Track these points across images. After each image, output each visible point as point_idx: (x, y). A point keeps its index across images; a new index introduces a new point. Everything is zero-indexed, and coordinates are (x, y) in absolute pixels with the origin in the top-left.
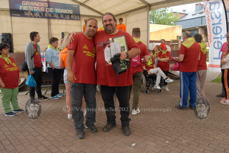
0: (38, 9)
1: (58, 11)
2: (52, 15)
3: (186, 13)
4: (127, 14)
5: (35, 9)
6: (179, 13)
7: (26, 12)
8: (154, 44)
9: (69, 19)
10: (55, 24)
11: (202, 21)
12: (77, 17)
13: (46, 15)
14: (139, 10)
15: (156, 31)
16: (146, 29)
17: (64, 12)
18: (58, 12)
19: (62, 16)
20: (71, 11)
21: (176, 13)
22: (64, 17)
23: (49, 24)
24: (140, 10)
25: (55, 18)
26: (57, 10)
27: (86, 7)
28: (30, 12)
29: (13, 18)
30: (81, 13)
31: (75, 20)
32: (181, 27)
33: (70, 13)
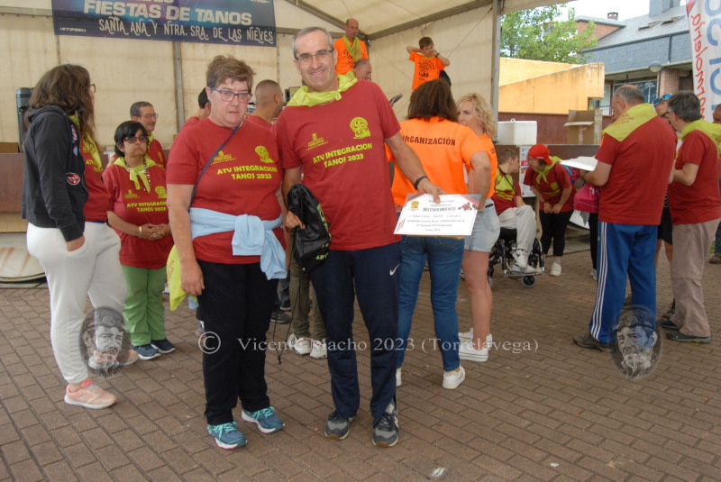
0: (142, 11)
1: (206, 16)
2: (187, 29)
3: (620, 21)
4: (428, 24)
5: (132, 10)
6: (596, 23)
7: (105, 20)
8: (513, 124)
9: (240, 44)
10: (194, 59)
11: (672, 49)
12: (265, 36)
13: (166, 30)
14: (465, 13)
15: (520, 80)
16: (489, 74)
17: (225, 21)
18: (204, 20)
19: (217, 33)
20: (246, 17)
21: (586, 22)
22: (225, 35)
23: (177, 59)
24: (470, 12)
25: (196, 40)
26: (203, 14)
27: (295, 4)
28: (115, 19)
29: (63, 38)
30: (279, 24)
31: (260, 45)
32: (603, 68)
33: (243, 23)
